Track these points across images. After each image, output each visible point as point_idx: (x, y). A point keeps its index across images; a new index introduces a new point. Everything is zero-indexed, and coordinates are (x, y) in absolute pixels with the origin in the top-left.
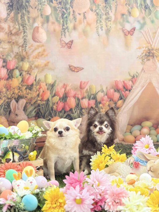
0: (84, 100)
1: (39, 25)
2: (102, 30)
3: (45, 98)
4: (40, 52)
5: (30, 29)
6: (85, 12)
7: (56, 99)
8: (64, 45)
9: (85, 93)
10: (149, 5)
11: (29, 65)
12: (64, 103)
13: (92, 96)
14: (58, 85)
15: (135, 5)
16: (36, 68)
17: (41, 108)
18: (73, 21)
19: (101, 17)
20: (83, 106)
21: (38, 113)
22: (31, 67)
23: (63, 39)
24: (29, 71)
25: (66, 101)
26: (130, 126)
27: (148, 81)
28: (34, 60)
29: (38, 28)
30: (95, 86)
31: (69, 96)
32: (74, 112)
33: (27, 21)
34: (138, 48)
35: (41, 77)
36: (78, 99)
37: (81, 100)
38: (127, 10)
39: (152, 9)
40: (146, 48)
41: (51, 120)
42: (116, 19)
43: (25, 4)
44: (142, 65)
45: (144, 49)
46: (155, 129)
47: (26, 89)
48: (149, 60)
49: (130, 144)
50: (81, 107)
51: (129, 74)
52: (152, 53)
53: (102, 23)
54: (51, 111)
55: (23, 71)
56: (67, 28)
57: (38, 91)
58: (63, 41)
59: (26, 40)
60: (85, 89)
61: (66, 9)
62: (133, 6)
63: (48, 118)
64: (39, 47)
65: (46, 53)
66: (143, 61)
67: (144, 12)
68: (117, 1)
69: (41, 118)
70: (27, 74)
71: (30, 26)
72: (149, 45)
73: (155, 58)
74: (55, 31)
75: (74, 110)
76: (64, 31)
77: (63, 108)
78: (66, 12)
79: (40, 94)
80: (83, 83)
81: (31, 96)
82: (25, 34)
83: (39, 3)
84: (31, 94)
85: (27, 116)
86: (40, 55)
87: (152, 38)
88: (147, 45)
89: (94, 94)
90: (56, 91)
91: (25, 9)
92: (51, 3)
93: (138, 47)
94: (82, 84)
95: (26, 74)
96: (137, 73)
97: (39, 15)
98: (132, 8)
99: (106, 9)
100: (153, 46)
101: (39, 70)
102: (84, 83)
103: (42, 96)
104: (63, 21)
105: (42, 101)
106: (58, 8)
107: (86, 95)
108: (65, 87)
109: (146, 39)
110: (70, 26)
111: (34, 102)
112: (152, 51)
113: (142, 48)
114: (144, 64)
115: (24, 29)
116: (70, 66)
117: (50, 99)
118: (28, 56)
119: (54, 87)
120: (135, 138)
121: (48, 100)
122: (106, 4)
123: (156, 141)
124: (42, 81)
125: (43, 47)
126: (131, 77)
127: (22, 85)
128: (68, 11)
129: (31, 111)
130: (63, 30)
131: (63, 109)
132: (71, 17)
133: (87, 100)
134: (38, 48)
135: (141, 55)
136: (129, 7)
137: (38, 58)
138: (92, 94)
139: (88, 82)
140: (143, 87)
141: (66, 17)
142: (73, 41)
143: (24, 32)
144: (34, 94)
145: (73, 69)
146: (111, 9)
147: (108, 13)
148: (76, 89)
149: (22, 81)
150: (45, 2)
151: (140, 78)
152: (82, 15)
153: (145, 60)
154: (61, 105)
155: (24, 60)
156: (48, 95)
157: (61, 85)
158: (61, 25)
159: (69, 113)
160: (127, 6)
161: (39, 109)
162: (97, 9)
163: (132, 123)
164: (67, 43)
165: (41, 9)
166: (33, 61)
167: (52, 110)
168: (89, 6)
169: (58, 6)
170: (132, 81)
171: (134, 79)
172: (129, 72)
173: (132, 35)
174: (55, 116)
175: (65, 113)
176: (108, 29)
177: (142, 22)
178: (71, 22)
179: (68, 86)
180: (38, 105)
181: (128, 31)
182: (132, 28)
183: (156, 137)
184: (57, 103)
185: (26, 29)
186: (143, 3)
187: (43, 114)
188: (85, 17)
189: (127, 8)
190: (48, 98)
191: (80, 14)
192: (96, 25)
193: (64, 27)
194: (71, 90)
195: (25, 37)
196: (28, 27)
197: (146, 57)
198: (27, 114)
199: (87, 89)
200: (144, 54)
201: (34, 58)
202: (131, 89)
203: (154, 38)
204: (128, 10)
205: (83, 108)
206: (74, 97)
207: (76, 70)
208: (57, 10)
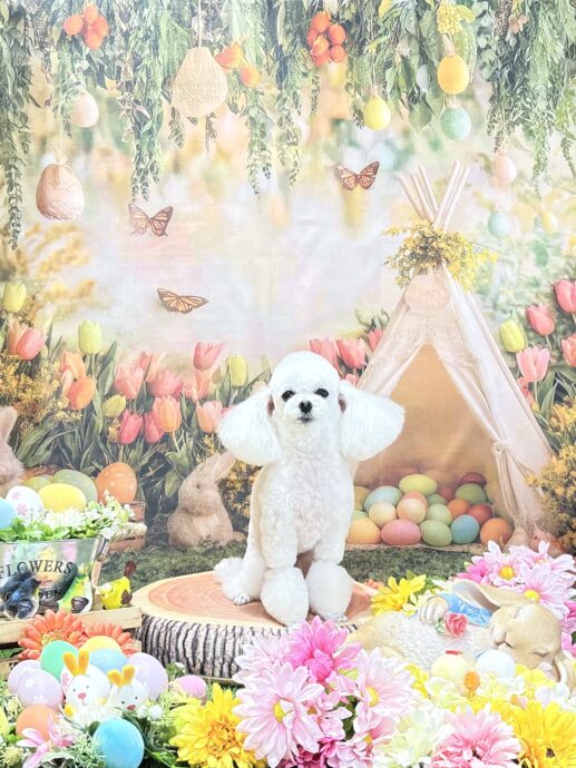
0: (209, 406)
1: (58, 160)
2: (268, 175)
3: (82, 403)
4: (62, 251)
5: (31, 173)
6: (212, 115)
7: (117, 404)
8: (143, 224)
9: (211, 383)
10: (424, 90)
11: (28, 293)
12: (143, 416)
13: (236, 394)
14: (122, 358)
15: (376, 87)
16: (49, 303)
17: (69, 436)
18: (173, 144)
19: (263, 134)
20: (205, 426)
21: (57, 452)
22: (33, 301)
23: (140, 203)
24: (26, 315)
25: (148, 410)
26: (363, 489)
27: (421, 341)
28: (43, 276)
29: (55, 169)
30: (243, 361)
31: (160, 392)
32: (176, 445)
33: (19, 147)
34: (388, 232)
35: (66, 332)
36: (190, 402)
37: (198, 406)
38: (350, 104)
39: (433, 103)
40: (414, 231)
41: (100, 475)
42: (314, 135)
43: (13, 91)
44: (399, 287)
45: (408, 234)
46: (444, 500)
47: (18, 372)
48: (422, 271)
49: (362, 547)
50: (198, 427)
51: (358, 318)
52: (433, 248)
53: (267, 153)
54: (102, 446)
55: (7, 313)
56: (152, 168)
57: (58, 379)
58: (139, 210)
59: (17, 210)
60: (211, 371)
61: (150, 106)
62: (369, 92)
63: (92, 469)
64: (58, 232)
65: (81, 253)
66: (402, 274)
67: (405, 111)
68: (317, 78)
69: (68, 468)
70: (21, 322)
71: (30, 164)
72: (425, 222)
73: (444, 264)
74: (111, 178)
75: (174, 439)
76: (143, 178)
77: (139, 432)
78: (149, 116)
79: (65, 389)
80: (206, 347)
81: (34, 396)
82: (13, 192)
83: (59, 85)
84: (33, 388)
85: (22, 461)
86: (63, 260)
87: (434, 199)
88: (417, 223)
89: (240, 388)
90: (117, 378)
91: (14, 107)
92: (98, 87)
93: (388, 229)
94: (203, 354)
95: (19, 325)
96: (385, 313)
97: (58, 128)
98: (366, 99)
99: (279, 106)
100: (436, 227)
101: (59, 310)
102: (209, 350)
103: (72, 395)
104: (137, 146)
105: (72, 411)
106: (123, 102)
107: (213, 388)
108: (146, 362)
109: (413, 203)
110: (164, 159)
111: (44, 414)
112: (434, 244)
113: (401, 231)
114: (407, 284)
115: (10, 175)
116: (161, 295)
117: (97, 405)
118: (23, 265)
119: (111, 365)
120: (380, 528)
121: (91, 408)
122: (280, 88)
123: (450, 540)
124: (69, 345)
125: (71, 234)
126: (365, 328)
127: (3, 362)
128: (156, 111)
129: (35, 447)
130: (138, 175)
131: (141, 435)
132: (166, 130)
133: (219, 404)
134: (58, 237)
135: (397, 256)
136: (358, 96)
137: (56, 271)
138: (235, 388)
139: (221, 347)
140: (406, 360)
141: (150, 132)
142: (171, 209)
143: (11, 185)
144: (44, 391)
145: (172, 303)
146: (297, 103)
147: (287, 117)
148: (181, 368)
149: (4, 347)
150: (78, 83)
151: (394, 328)
152: (202, 124)
153: (412, 270)
154: (133, 423)
155: (11, 277)
156: (90, 392)
157: (133, 357)
158: (133, 160)
159: (160, 448)
160: (352, 91)
161: (62, 438)
162: (250, 103)
163: (367, 478)
164: (153, 219)
165: (67, 106)
166: (40, 281)
167: (104, 441)
168: (223, 92)
169: (120, 98)
170: (367, 341)
171: (372, 332)
172: (356, 311)
173: (367, 188)
174: (115, 459)
175: (145, 450)
176: (287, 172)
177: (400, 144)
178: (164, 147)
179: (156, 361)
180: (56, 426)
181: (356, 176)
182: (368, 164)
183: (448, 529)
184: (121, 417)
185: (18, 175)
186: (402, 82)
187: (73, 456)
188: (211, 132)
189: (351, 100)
190: (91, 403)
191: (194, 121)
192: (249, 158)
193: (142, 166)
194: (167, 372)
195: (13, 201)
196: (22, 169)
197: (415, 260)
198: (21, 456)
199: (218, 371)
200: (408, 252)
201: (42, 271)
202: (365, 367)
203: (442, 201)
204: (354, 107)
205: (205, 430)
206: (177, 395)
207: (181, 308)
208: (120, 110)
